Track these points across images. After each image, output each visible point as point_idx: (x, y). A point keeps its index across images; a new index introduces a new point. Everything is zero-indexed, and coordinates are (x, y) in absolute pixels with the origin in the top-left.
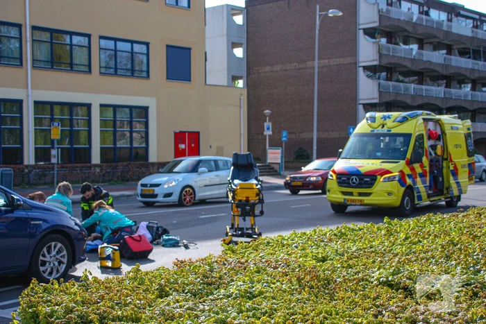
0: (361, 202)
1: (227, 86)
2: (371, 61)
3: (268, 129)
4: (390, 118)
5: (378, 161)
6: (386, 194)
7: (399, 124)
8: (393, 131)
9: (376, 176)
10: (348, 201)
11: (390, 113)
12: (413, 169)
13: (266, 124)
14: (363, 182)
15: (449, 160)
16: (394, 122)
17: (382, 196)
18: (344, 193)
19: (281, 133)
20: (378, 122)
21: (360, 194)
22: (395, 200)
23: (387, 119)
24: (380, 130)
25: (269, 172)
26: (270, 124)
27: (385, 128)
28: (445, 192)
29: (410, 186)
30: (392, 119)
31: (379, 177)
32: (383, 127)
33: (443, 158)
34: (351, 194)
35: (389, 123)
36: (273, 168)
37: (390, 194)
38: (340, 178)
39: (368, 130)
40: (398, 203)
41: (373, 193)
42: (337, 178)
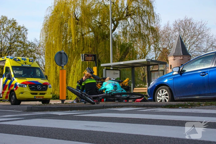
4: (26, 60)
9: (47, 85)
14: (43, 88)
34: (36, 94)
41: (46, 93)
42: (29, 86)
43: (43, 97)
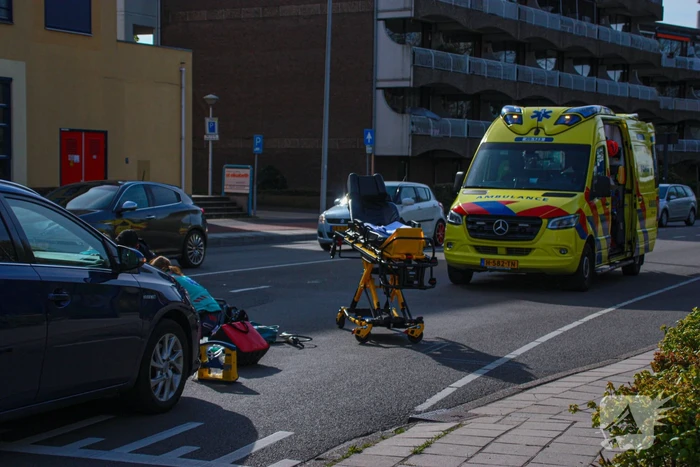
0: (513, 264)
1: (126, 42)
2: (401, 10)
3: (212, 130)
4: (548, 117)
5: (538, 194)
6: (557, 252)
7: (567, 127)
8: (557, 140)
9: (540, 219)
10: (488, 262)
11: (548, 109)
12: (593, 208)
13: (207, 120)
14: (517, 229)
15: (634, 192)
16: (556, 124)
17: (550, 255)
18: (479, 249)
19: (251, 138)
20: (528, 123)
21: (510, 251)
22: (570, 261)
23: (544, 119)
24: (531, 138)
25: (228, 210)
26: (216, 121)
27: (542, 134)
28: (627, 247)
29: (591, 236)
30: (553, 119)
31: (545, 221)
32: (537, 133)
33: (624, 189)
34: (494, 250)
35: (548, 126)
36: (234, 204)
37: (563, 251)
38: (473, 223)
39: (511, 138)
40: (574, 268)
41: (534, 249)
42: (468, 222)
43: (513, 263)
